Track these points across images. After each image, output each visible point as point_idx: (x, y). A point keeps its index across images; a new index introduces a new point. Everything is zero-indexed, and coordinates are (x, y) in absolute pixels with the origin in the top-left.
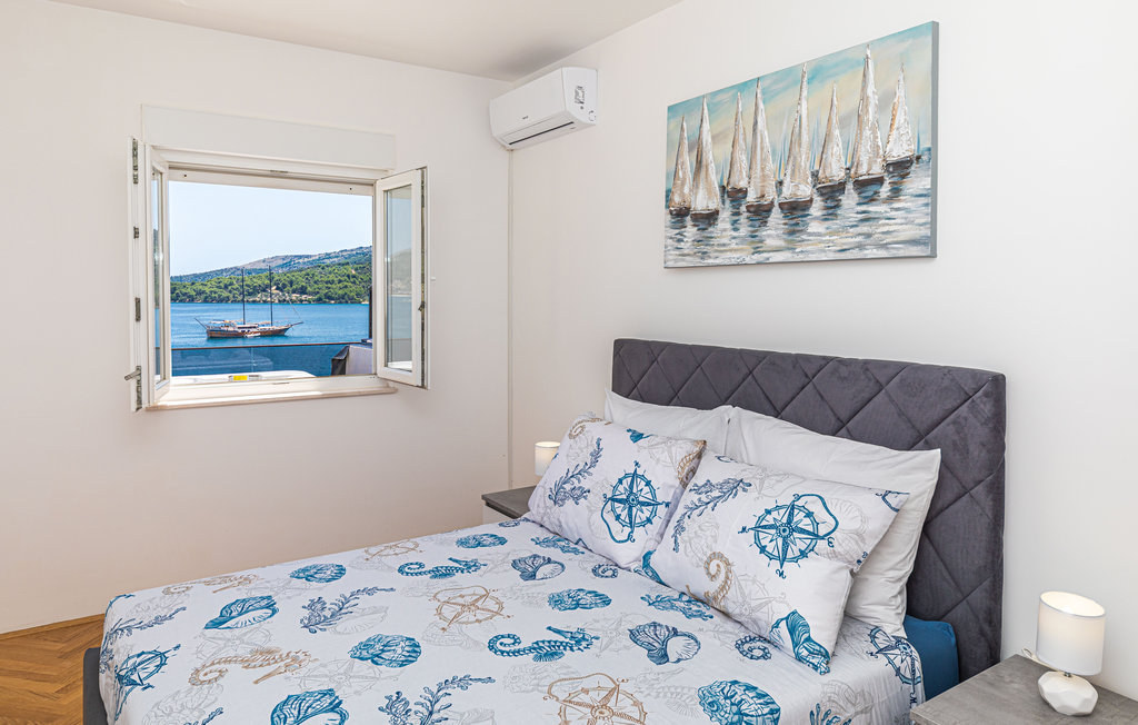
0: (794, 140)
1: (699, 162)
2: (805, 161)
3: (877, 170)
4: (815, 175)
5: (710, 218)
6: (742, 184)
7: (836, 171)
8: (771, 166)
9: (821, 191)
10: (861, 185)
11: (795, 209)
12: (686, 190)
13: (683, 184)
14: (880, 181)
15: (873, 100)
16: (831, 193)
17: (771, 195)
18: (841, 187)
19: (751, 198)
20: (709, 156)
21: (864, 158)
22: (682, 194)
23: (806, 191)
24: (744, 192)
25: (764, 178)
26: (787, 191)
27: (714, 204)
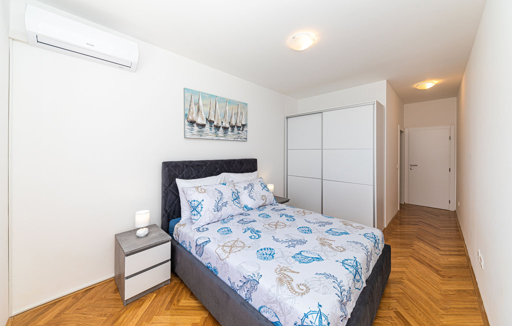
0: (225, 114)
1: (199, 110)
2: (228, 119)
3: (240, 125)
4: (230, 123)
5: (203, 126)
6: (213, 119)
7: (233, 123)
8: (220, 118)
9: (231, 126)
10: (238, 127)
11: (225, 129)
12: (194, 116)
13: (193, 114)
14: (240, 127)
15: (239, 112)
16: (233, 127)
17: (220, 124)
18: (234, 126)
19: (215, 123)
20: (202, 108)
21: (238, 122)
22: (192, 117)
23: (228, 126)
24: (213, 122)
25: (218, 120)
26: (224, 124)
27: (204, 122)
